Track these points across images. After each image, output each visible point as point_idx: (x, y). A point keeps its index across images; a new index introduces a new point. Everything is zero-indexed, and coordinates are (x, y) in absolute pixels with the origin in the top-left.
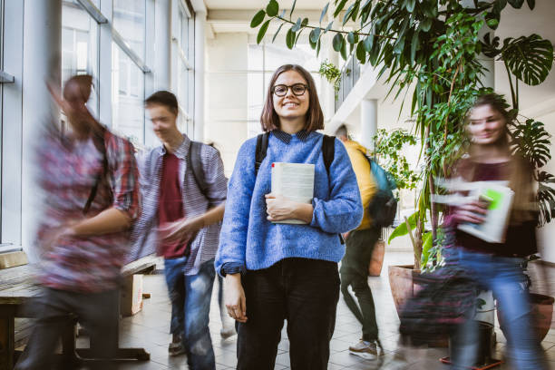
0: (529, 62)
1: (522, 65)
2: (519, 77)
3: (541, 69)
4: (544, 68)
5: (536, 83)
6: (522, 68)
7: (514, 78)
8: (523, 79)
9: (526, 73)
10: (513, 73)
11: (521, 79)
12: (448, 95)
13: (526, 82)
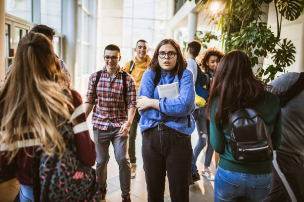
0: (290, 7)
1: (285, 8)
2: (283, 15)
3: (296, 11)
4: (298, 11)
5: (292, 19)
6: (285, 9)
7: (280, 15)
8: (285, 16)
9: (287, 13)
10: (279, 12)
11: (284, 16)
12: (240, 28)
13: (286, 18)
